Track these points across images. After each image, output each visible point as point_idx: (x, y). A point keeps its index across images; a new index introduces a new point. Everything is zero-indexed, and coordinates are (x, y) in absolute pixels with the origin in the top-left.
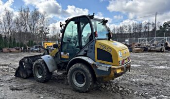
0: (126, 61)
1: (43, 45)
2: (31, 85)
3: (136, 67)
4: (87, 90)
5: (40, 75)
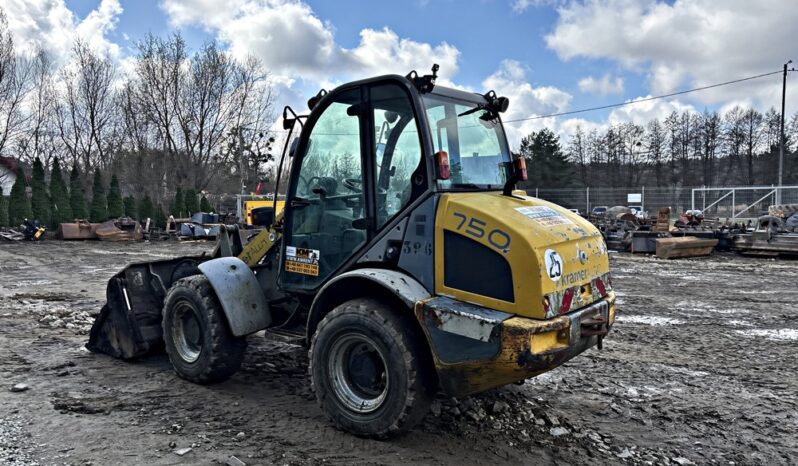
0: (585, 298)
1: (239, 213)
2: (148, 395)
3: (659, 329)
4: (395, 426)
5: (193, 347)
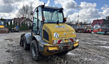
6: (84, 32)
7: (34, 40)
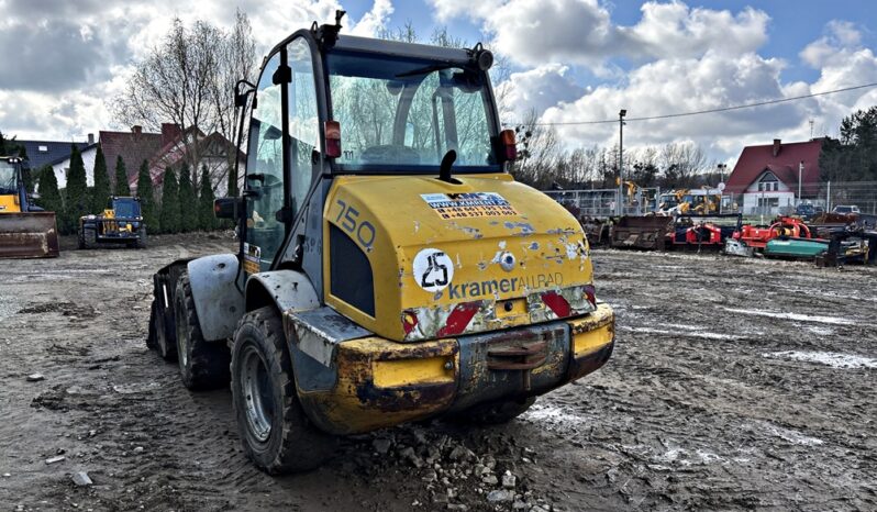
0: (507, 318)
6: (669, 246)
7: (258, 313)
